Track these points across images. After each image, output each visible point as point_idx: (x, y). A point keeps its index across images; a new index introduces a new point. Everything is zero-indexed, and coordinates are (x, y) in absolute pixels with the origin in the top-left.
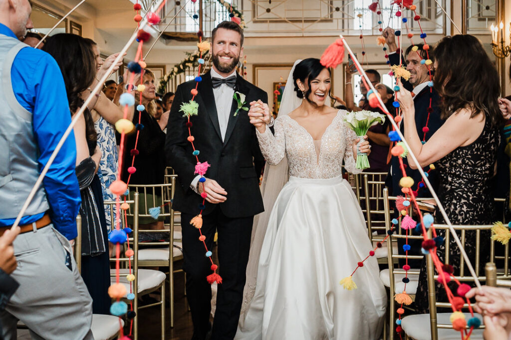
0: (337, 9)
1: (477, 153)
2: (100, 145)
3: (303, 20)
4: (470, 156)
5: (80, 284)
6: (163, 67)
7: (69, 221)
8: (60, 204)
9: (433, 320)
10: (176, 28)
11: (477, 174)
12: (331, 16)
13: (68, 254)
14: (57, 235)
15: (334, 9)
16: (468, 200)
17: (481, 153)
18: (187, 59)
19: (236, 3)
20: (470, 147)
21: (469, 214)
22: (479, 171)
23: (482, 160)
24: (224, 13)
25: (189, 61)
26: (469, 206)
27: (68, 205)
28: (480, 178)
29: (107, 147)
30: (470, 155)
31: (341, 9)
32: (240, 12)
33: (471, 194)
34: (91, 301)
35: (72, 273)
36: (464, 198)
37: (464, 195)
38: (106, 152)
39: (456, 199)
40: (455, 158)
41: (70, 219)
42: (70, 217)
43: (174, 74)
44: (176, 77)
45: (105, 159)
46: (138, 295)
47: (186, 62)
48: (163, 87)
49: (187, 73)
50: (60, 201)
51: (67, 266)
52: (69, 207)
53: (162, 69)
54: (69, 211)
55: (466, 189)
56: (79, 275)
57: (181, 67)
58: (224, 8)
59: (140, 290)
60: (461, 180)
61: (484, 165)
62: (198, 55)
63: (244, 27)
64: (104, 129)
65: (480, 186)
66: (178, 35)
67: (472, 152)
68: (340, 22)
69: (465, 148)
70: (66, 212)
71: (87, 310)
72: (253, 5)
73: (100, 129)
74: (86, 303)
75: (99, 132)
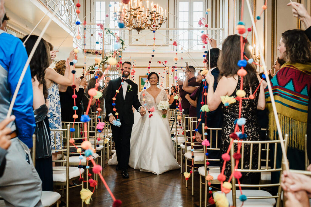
0: (171, 40)
2: (52, 100)
5: (35, 172)
8: (23, 127)
9: (234, 194)
11: (236, 112)
12: (168, 43)
14: (21, 143)
15: (169, 40)
16: (232, 127)
18: (96, 63)
22: (237, 110)
26: (232, 130)
29: (56, 102)
32: (123, 40)
33: (233, 123)
35: (30, 166)
36: (230, 126)
37: (230, 124)
38: (55, 104)
45: (55, 108)
46: (69, 180)
50: (23, 125)
51: (27, 161)
52: (28, 129)
54: (28, 131)
55: (231, 121)
56: (34, 167)
58: (115, 38)
59: (70, 178)
60: (229, 116)
63: (125, 48)
64: (55, 92)
66: (92, 51)
71: (39, 187)
72: (130, 37)
73: (52, 92)
74: (39, 183)
75: (52, 94)
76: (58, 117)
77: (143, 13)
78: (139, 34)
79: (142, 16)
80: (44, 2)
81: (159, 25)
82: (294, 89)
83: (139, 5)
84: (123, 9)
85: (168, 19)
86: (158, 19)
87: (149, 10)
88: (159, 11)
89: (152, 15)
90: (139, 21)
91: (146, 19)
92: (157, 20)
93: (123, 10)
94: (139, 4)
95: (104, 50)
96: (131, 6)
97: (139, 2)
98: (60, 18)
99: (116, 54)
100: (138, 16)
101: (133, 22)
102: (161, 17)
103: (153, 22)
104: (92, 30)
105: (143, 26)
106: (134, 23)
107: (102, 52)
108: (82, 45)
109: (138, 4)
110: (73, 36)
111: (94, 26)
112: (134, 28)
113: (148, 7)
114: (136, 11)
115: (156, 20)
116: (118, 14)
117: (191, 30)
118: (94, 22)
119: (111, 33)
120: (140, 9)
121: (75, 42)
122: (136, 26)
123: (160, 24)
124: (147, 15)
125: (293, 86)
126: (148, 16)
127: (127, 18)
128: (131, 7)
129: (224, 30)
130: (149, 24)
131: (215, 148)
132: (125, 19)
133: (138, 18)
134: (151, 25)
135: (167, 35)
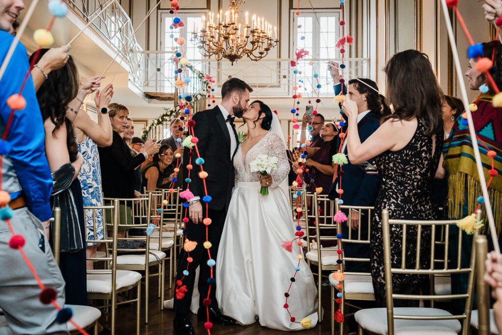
0: (285, 77)
1: (406, 158)
2: (87, 161)
3: (257, 85)
4: (400, 161)
5: (53, 266)
6: (146, 121)
7: (40, 202)
8: (30, 186)
10: (156, 90)
11: (407, 177)
12: (279, 82)
13: (43, 237)
14: (32, 217)
15: (282, 77)
16: (397, 200)
17: (411, 159)
18: (165, 113)
19: (204, 71)
20: (400, 152)
21: (396, 213)
22: (408, 175)
23: (412, 165)
24: (195, 79)
25: (166, 115)
26: (397, 205)
27: (38, 186)
28: (409, 182)
29: (92, 163)
30: (400, 159)
31: (287, 77)
33: (400, 195)
34: (64, 283)
35: (45, 255)
36: (394, 198)
37: (394, 196)
39: (387, 199)
40: (387, 161)
41: (41, 200)
42: (41, 198)
43: (155, 125)
44: (156, 127)
46: (117, 291)
47: (164, 115)
48: (145, 135)
49: (165, 126)
50: (30, 182)
51: (41, 248)
52: (39, 189)
53: (145, 123)
54: (40, 192)
55: (396, 190)
57: (160, 120)
58: (195, 74)
59: (118, 287)
60: (393, 182)
61: (415, 169)
62: (174, 110)
64: (91, 148)
65: (410, 190)
66: (158, 95)
67: (402, 157)
68: (287, 86)
69: (396, 152)
70: (37, 193)
71: (59, 292)
72: (218, 72)
73: (87, 148)
74: (59, 285)
75: (85, 150)
76: (96, 188)
77: (239, 32)
78: (232, 65)
79: (238, 38)
80: (84, 16)
81: (265, 52)
82: (494, 136)
83: (233, 20)
84: (208, 25)
85: (279, 41)
86: (264, 41)
87: (250, 27)
88: (265, 28)
89: (253, 36)
90: (233, 46)
91: (245, 41)
92: (262, 43)
93: (208, 28)
94: (233, 18)
95: (177, 93)
96: (221, 21)
97: (233, 14)
98: (108, 42)
99: (197, 98)
100: (231, 37)
101: (224, 46)
102: (268, 38)
103: (255, 47)
104: (159, 61)
105: (239, 53)
106: (225, 48)
107: (175, 97)
108: (142, 85)
109: (231, 18)
110: (129, 71)
111: (162, 55)
112: (225, 56)
113: (247, 23)
114: (228, 29)
115: (260, 43)
116: (199, 34)
117: (316, 62)
118: (162, 50)
119: (189, 67)
120: (234, 26)
121: (132, 79)
122: (228, 52)
123: (267, 50)
124: (245, 35)
125: (492, 131)
126: (247, 37)
127: (214, 40)
128: (221, 23)
129: (369, 60)
130: (248, 50)
131: (357, 239)
132: (210, 41)
133: (232, 40)
134: (252, 50)
135: (278, 70)
